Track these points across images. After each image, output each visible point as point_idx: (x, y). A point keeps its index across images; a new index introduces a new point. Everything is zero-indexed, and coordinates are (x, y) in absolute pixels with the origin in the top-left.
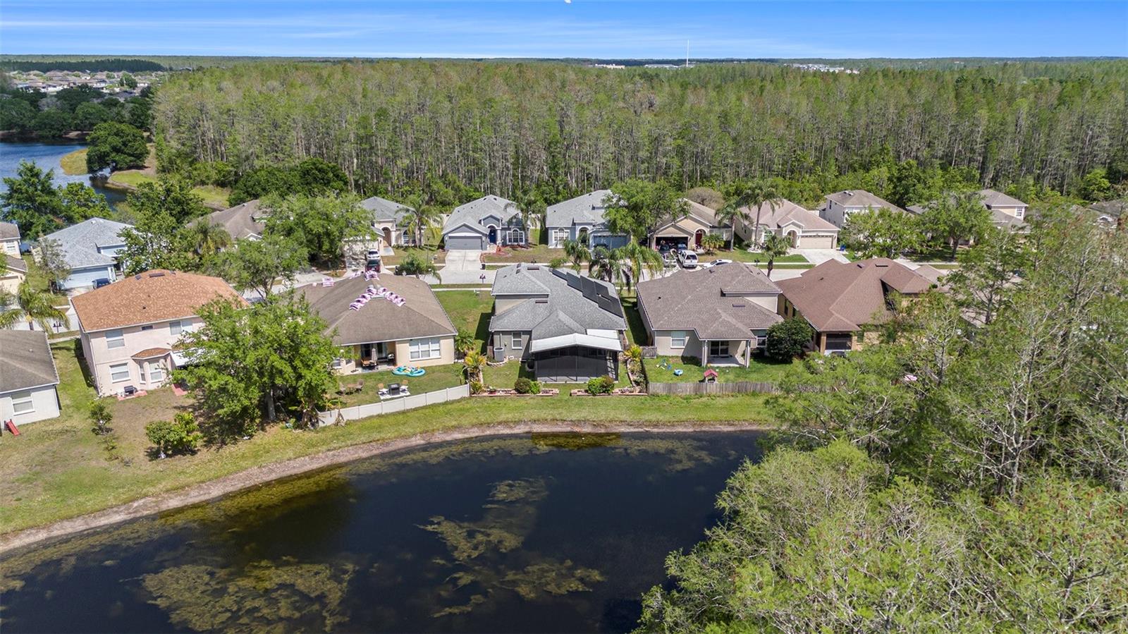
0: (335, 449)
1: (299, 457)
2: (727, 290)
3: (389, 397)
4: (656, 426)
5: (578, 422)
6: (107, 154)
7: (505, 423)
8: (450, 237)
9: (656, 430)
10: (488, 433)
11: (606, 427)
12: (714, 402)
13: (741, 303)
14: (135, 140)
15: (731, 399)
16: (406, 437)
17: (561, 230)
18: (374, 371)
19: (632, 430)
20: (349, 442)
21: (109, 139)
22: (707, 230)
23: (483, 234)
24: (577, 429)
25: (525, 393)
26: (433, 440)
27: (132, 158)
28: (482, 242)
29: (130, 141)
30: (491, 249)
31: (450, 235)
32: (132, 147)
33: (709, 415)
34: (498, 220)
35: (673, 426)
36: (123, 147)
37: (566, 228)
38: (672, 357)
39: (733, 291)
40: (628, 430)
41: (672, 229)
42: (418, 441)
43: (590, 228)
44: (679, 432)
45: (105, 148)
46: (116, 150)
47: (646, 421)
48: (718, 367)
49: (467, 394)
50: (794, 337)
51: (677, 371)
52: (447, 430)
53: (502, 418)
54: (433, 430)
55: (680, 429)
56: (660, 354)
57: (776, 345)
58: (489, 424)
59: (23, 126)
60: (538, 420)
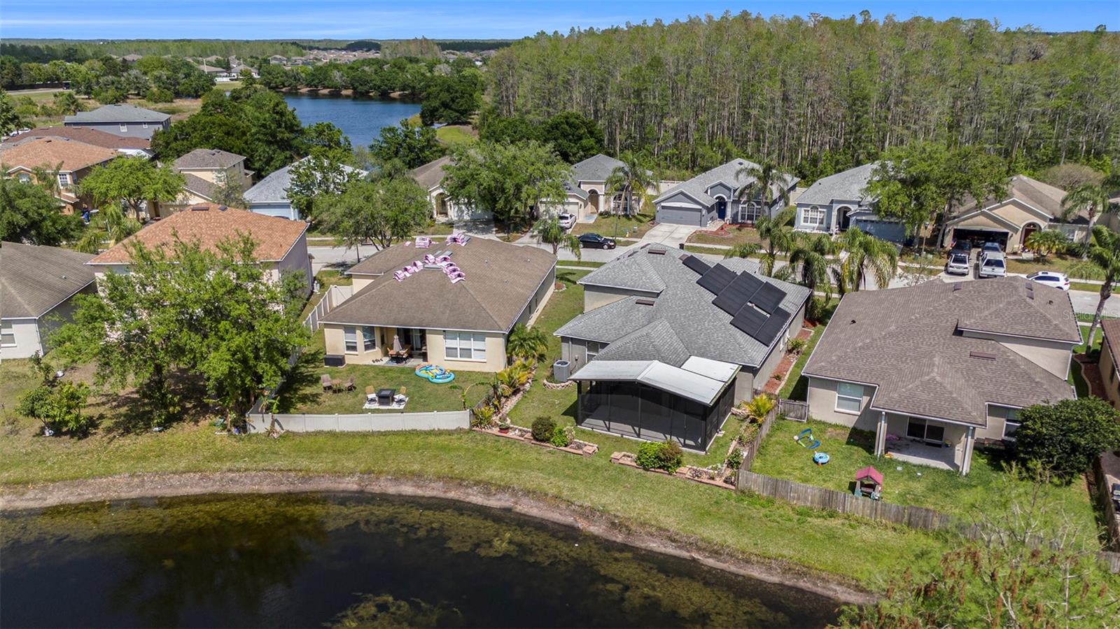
0: (238, 470)
1: (188, 472)
2: (967, 323)
3: (376, 406)
4: (715, 553)
5: (590, 513)
6: (436, 109)
7: (487, 487)
8: (663, 207)
9: (711, 562)
10: (452, 495)
11: (629, 532)
12: (851, 532)
13: (990, 352)
14: (462, 97)
15: (890, 533)
16: (339, 474)
17: (815, 208)
18: (401, 365)
19: (671, 550)
20: (262, 465)
21: (441, 95)
22: (1043, 225)
23: (703, 206)
24: (582, 524)
25: (542, 441)
26: (369, 489)
27: (457, 114)
28: (702, 216)
29: (457, 98)
30: (713, 226)
31: (663, 204)
32: (458, 103)
33: (823, 558)
34: (729, 189)
35: (748, 561)
36: (451, 103)
37: (822, 207)
38: (836, 426)
39: (978, 328)
40: (662, 550)
41: (981, 219)
42: (350, 484)
43: (854, 208)
44: (750, 578)
45: (436, 103)
46: (445, 105)
47: (703, 540)
48: (904, 463)
49: (466, 426)
50: (1073, 437)
51: (817, 455)
52: (398, 477)
53: (487, 474)
54: (381, 472)
55: (757, 573)
56: (815, 417)
57: (1030, 445)
58: (462, 480)
59: (414, 88)
60: (534, 492)
